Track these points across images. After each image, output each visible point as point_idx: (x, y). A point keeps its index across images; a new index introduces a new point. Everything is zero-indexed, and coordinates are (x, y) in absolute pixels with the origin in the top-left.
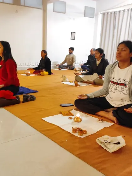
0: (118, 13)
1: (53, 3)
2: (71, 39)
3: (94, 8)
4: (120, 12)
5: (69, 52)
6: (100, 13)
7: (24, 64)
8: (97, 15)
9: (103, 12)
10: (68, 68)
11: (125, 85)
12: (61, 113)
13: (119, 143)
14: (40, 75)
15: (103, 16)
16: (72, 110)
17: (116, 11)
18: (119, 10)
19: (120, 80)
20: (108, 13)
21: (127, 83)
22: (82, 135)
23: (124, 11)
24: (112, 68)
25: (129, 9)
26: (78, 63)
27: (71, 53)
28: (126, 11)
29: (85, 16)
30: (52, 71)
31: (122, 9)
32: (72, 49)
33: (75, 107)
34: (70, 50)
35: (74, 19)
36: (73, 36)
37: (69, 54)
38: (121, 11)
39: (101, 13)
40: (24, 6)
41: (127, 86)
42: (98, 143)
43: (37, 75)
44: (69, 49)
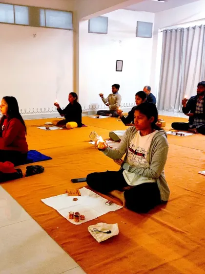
0: (185, 31)
1: (88, 21)
2: (116, 71)
3: (152, 24)
4: (188, 29)
5: (113, 91)
6: (160, 30)
7: (47, 110)
8: (156, 33)
9: (164, 29)
10: (111, 115)
11: (143, 155)
12: (67, 192)
13: (110, 232)
14: (65, 128)
15: (164, 34)
16: (82, 187)
17: (183, 29)
18: (188, 27)
19: (138, 149)
20: (171, 31)
21: (145, 153)
22: (78, 221)
23: (194, 28)
24: (134, 132)
25: (201, 26)
26: (128, 105)
27: (115, 92)
28: (197, 28)
29: (137, 36)
30: (83, 122)
31: (191, 25)
32: (116, 87)
33: (86, 184)
34: (113, 89)
35: (120, 41)
36: (119, 66)
37: (112, 93)
38: (190, 28)
39: (162, 30)
40: (46, 27)
41: (146, 157)
42: (90, 231)
43: (61, 128)
44: (113, 86)
